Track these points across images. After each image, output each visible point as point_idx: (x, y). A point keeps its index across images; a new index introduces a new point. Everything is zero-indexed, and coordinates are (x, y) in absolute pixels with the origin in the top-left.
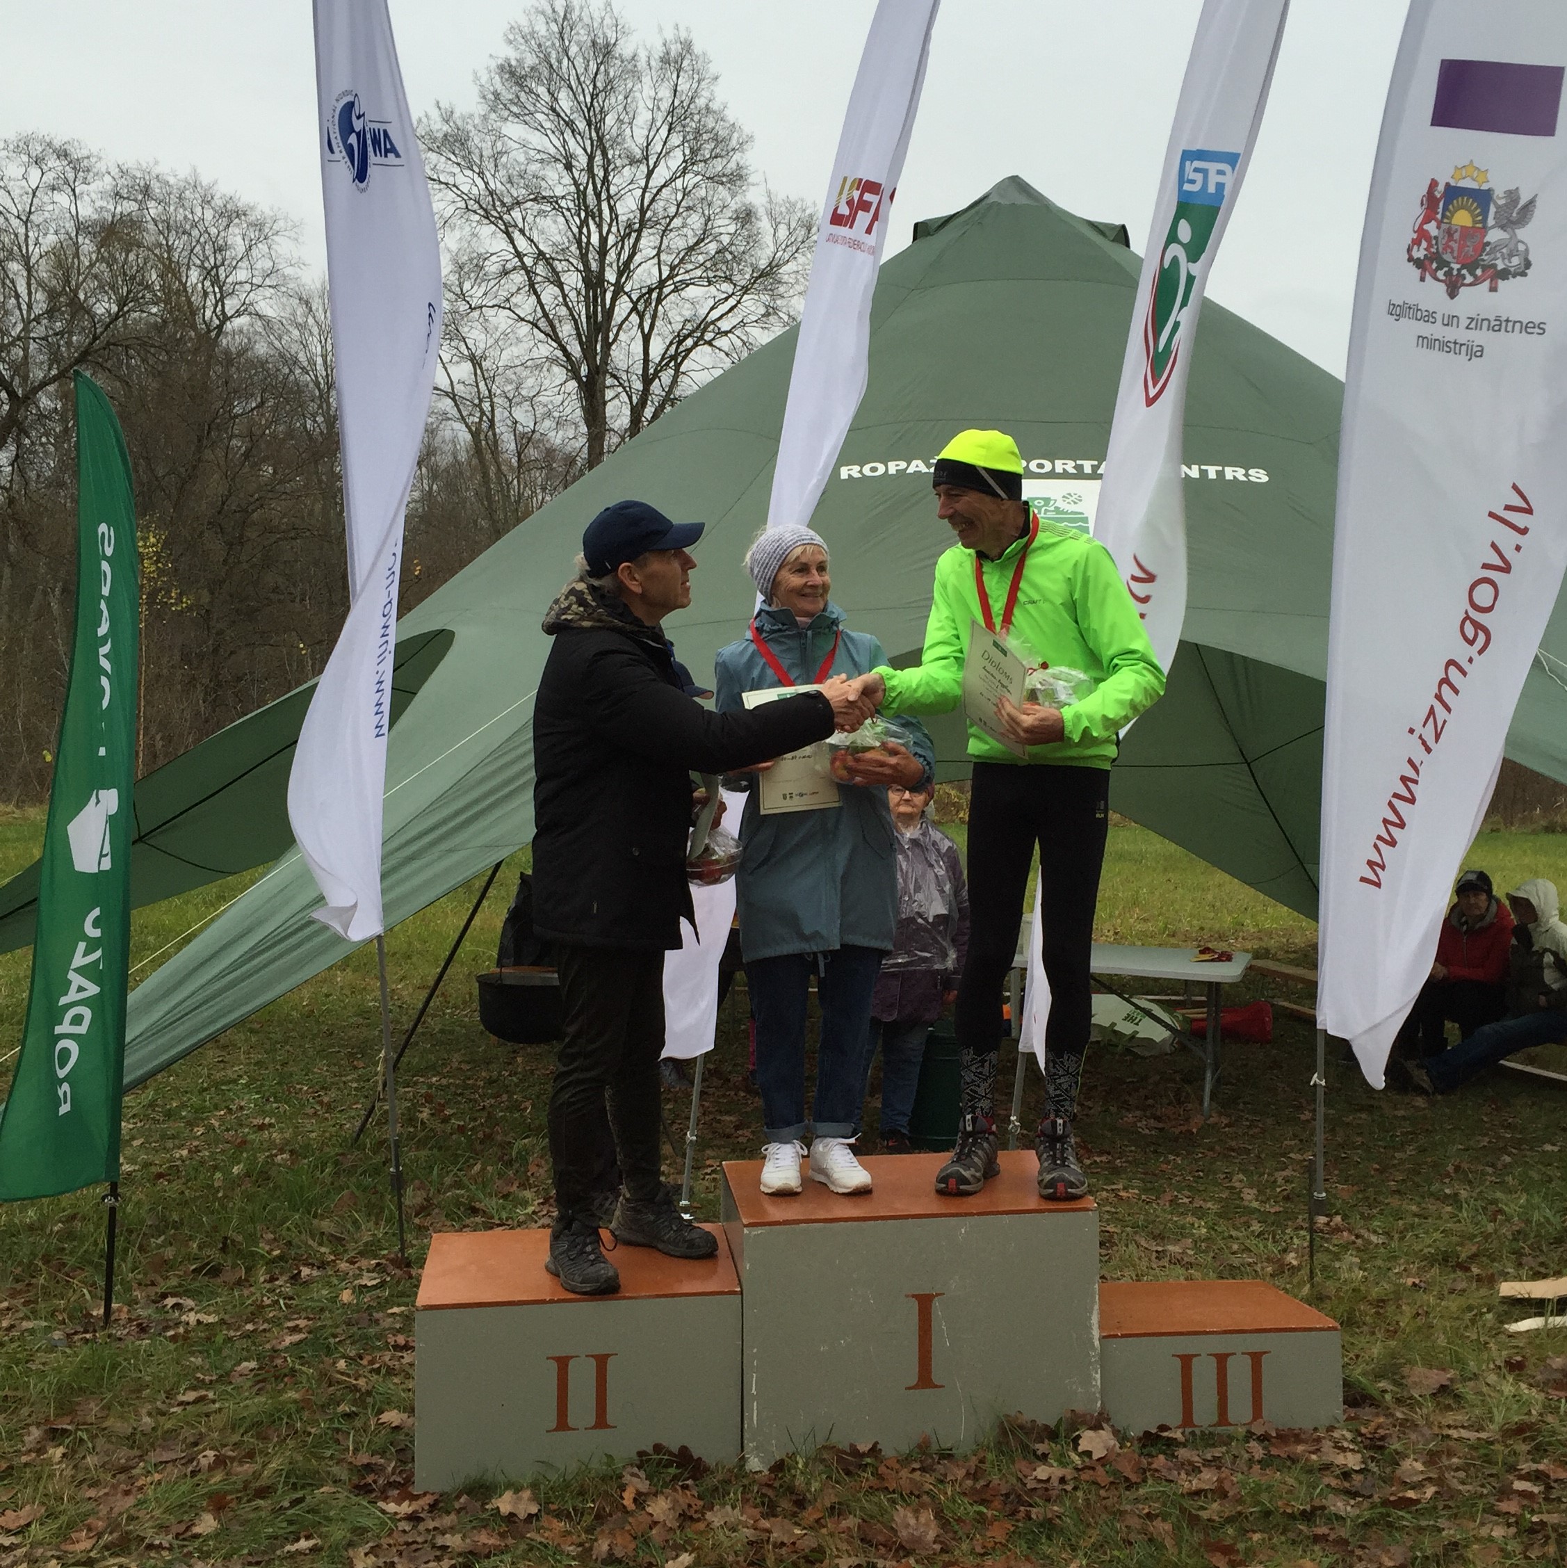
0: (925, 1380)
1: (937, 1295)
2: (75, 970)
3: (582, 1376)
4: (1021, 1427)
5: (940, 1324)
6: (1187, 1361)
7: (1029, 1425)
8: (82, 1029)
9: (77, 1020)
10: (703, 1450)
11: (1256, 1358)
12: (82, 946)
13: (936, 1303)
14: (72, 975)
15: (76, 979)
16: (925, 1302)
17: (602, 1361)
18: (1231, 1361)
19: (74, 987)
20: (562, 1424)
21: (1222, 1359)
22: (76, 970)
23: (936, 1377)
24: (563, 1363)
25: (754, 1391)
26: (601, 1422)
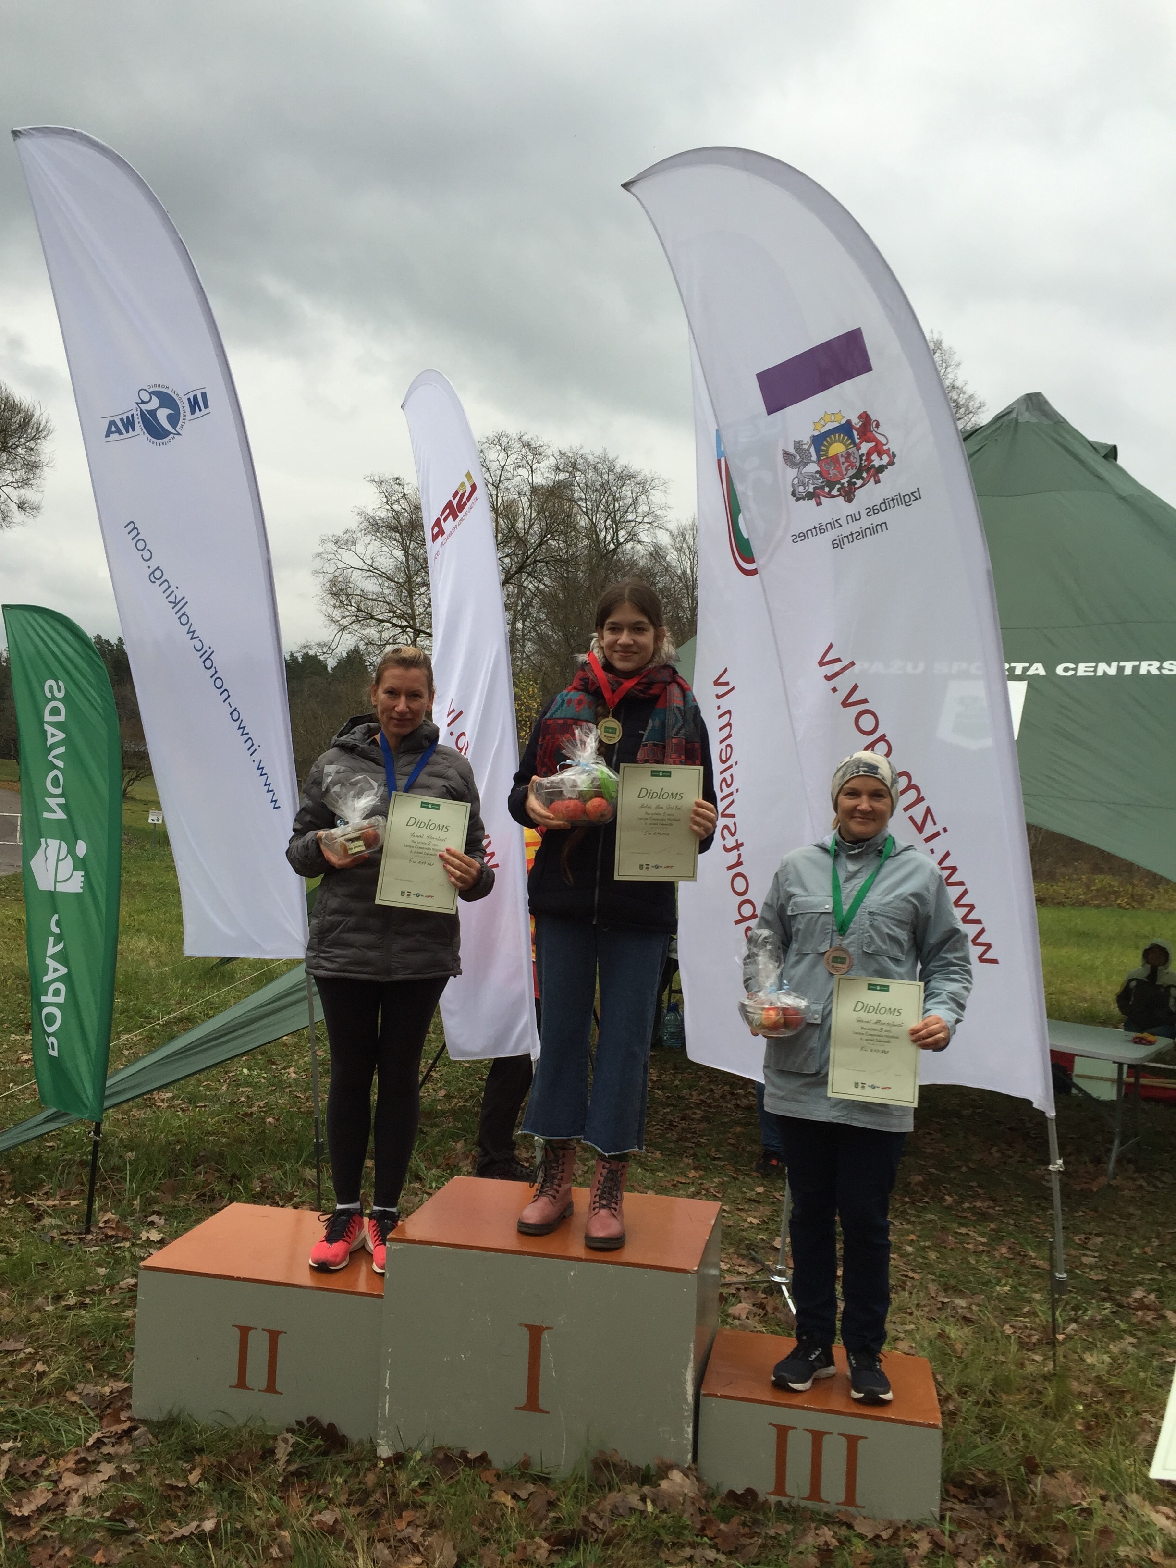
0: (532, 1404)
1: (547, 1328)
2: (49, 957)
3: (259, 1344)
4: (614, 1465)
5: (548, 1358)
6: (782, 1432)
7: (623, 1464)
8: (61, 999)
9: (57, 992)
10: (345, 1429)
11: (853, 1442)
12: (51, 940)
13: (545, 1335)
14: (48, 961)
15: (52, 963)
16: (535, 1333)
17: (274, 1336)
18: (826, 1440)
19: (51, 970)
20: (241, 1384)
21: (818, 1437)
22: (51, 957)
23: (543, 1403)
24: (245, 1331)
25: (387, 1386)
26: (271, 1388)
